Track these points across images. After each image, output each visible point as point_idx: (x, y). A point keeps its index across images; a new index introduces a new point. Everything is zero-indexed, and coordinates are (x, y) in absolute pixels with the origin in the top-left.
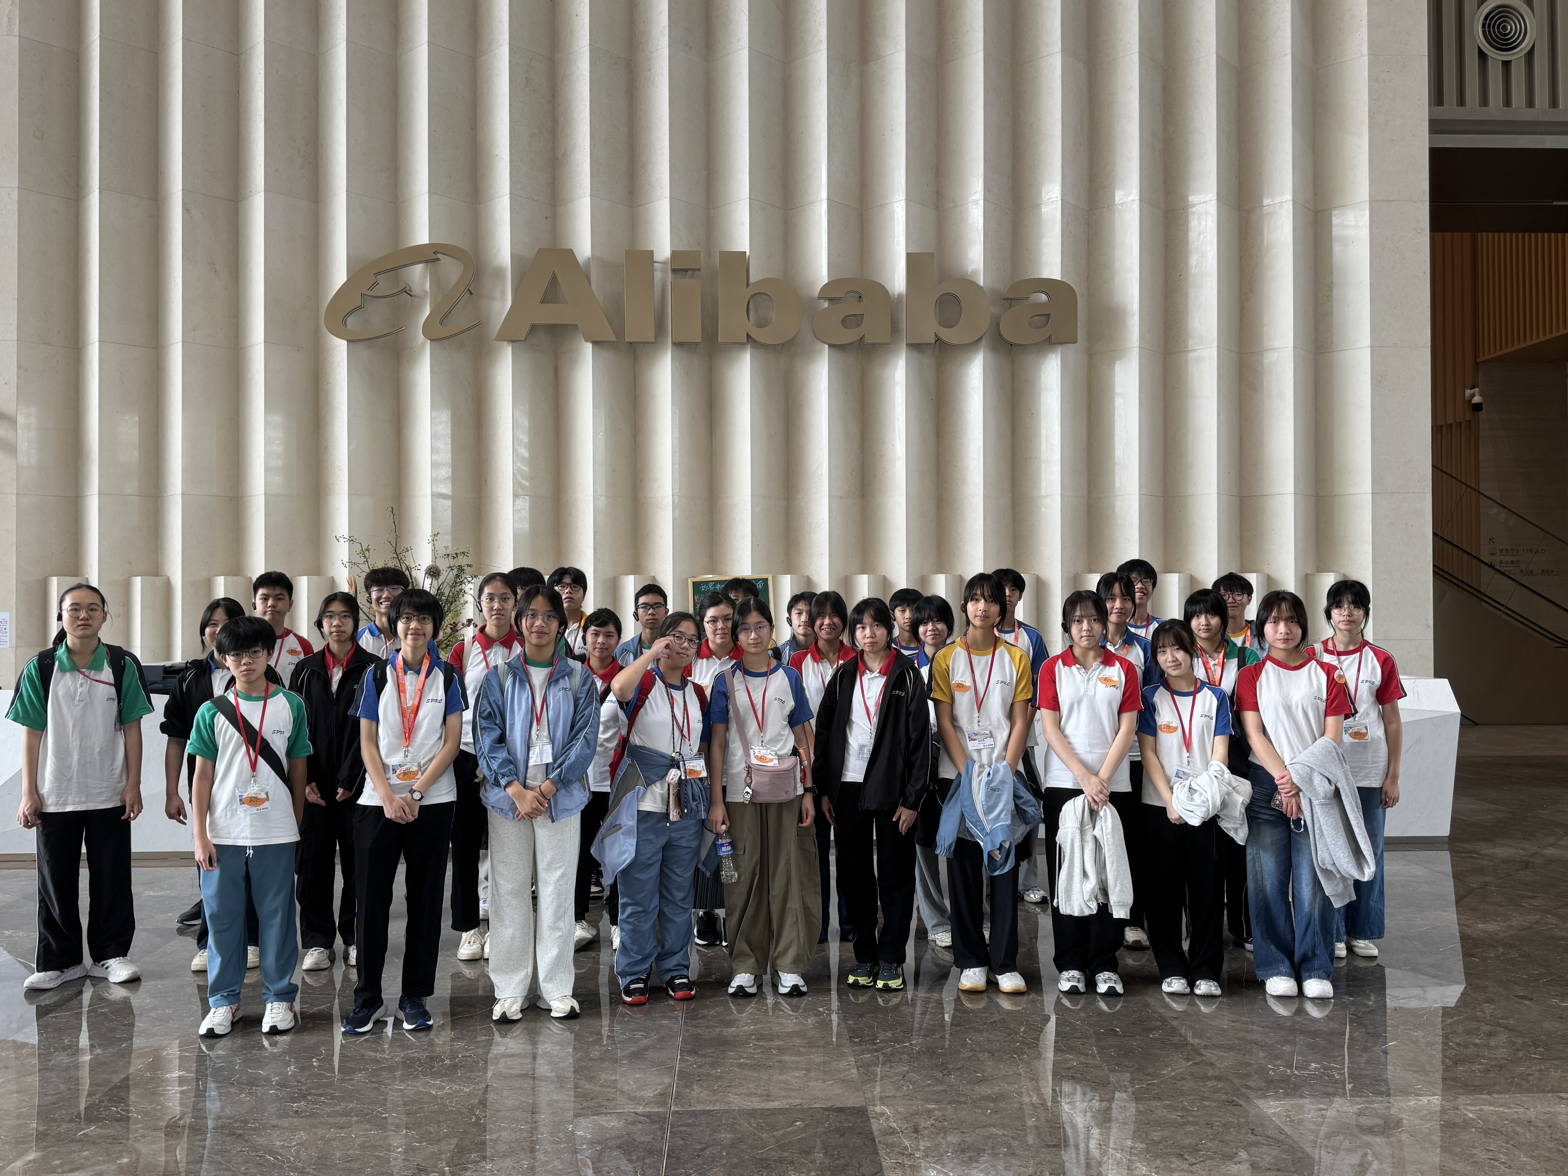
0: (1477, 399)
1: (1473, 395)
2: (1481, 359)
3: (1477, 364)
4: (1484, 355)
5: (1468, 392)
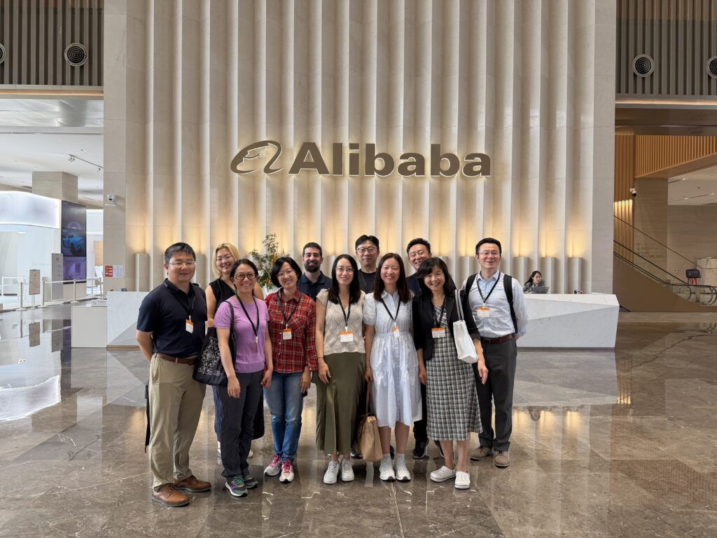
1: (633, 191)
3: (635, 179)
4: (637, 176)
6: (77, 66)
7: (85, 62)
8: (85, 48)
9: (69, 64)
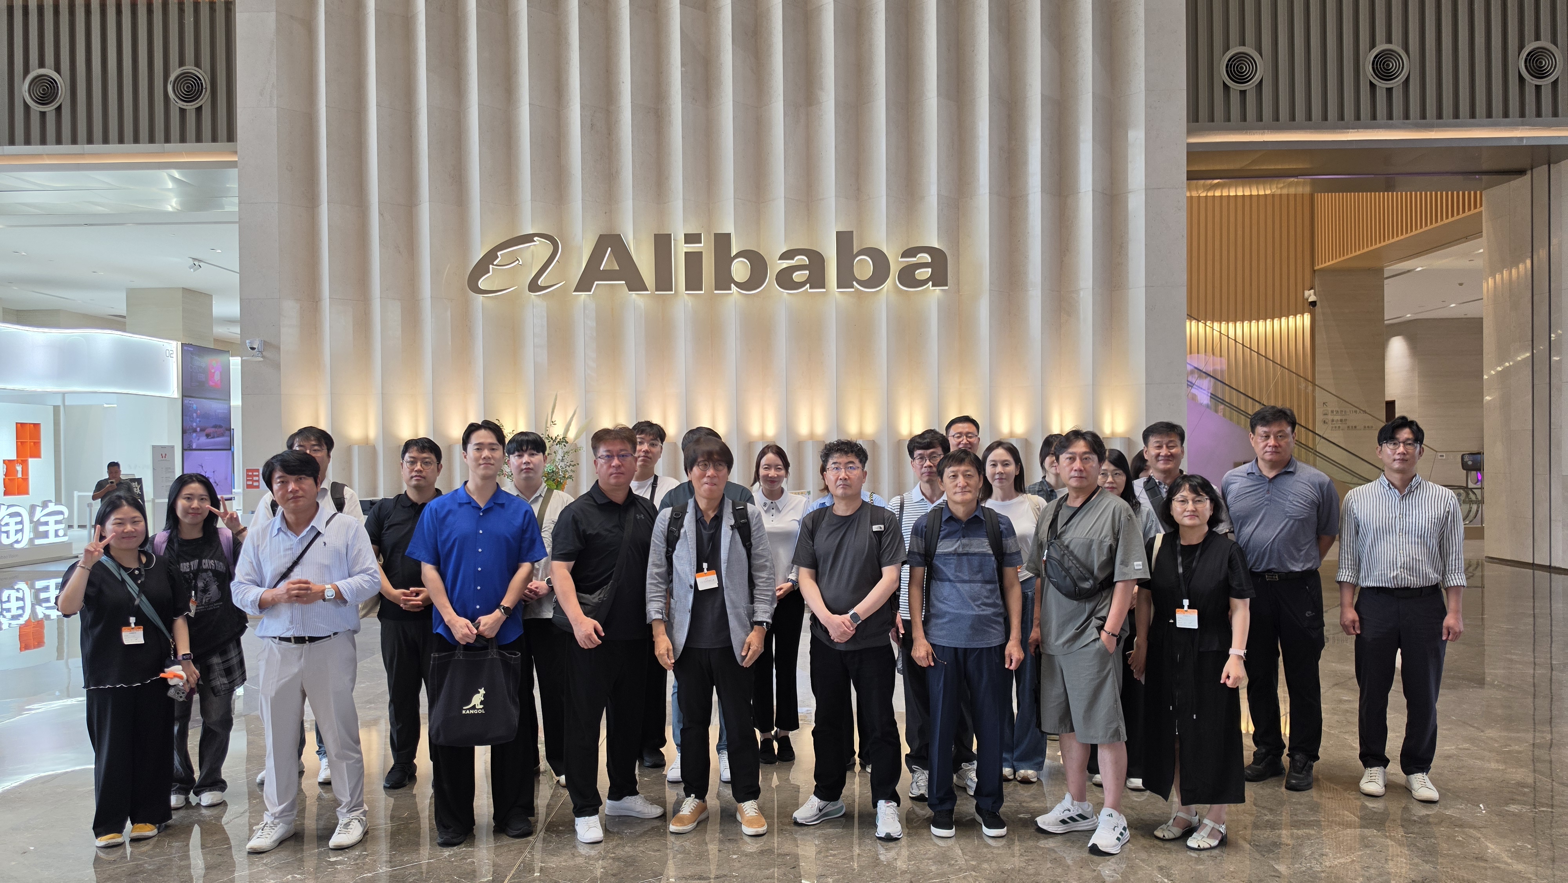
0: (1312, 298)
1: (1310, 295)
2: (1316, 268)
3: (1314, 271)
4: (1318, 265)
5: (1307, 293)
6: (190, 107)
7: (204, 100)
8: (203, 75)
9: (177, 104)
